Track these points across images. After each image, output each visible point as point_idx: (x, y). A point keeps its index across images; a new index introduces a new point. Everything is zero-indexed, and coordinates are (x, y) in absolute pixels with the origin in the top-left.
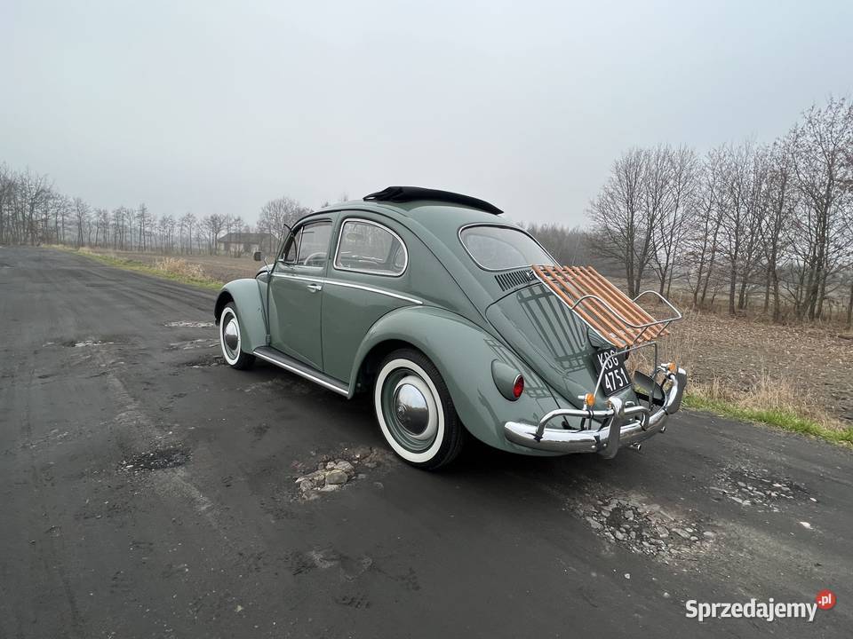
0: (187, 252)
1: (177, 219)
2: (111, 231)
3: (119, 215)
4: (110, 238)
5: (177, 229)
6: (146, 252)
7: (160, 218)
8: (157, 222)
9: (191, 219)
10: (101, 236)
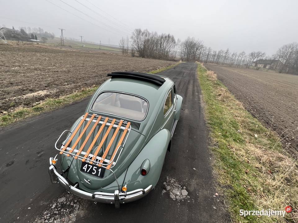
0: (238, 66)
1: (238, 54)
2: (216, 58)
3: (220, 52)
4: (215, 60)
5: (237, 58)
6: (224, 65)
7: (232, 54)
8: (231, 55)
9: (243, 54)
10: (212, 60)
